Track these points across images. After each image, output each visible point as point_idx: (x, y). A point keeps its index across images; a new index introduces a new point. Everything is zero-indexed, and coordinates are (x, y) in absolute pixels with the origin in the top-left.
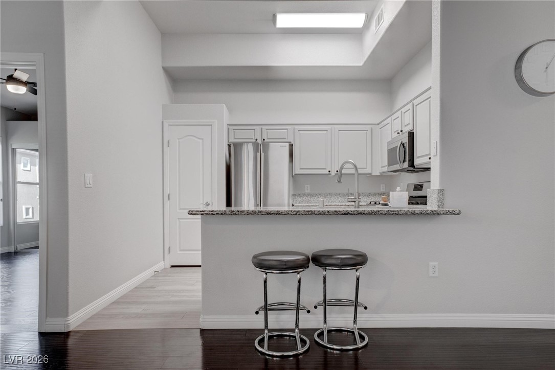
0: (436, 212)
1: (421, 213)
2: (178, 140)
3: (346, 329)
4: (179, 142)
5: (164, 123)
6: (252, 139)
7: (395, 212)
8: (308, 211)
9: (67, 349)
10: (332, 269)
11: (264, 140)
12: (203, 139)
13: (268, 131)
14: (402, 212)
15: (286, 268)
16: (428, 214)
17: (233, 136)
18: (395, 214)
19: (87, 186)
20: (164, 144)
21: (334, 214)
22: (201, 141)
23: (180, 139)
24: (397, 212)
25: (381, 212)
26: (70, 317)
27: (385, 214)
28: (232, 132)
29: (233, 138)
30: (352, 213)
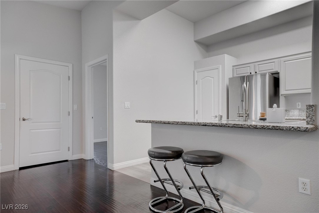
0: (278, 128)
1: (263, 128)
2: (201, 80)
3: (213, 210)
4: (202, 81)
5: (195, 71)
6: (248, 73)
7: (239, 126)
8: (183, 122)
9: (113, 177)
10: (190, 165)
11: (256, 72)
12: (214, 78)
13: (259, 66)
14: (245, 126)
15: (154, 157)
16: (270, 129)
17: (236, 73)
18: (240, 127)
19: (126, 108)
20: (195, 83)
21: (197, 125)
22: (212, 79)
23: (202, 79)
24: (240, 126)
25: (228, 125)
26: (114, 164)
27: (232, 127)
28: (235, 70)
29: (236, 74)
30: (208, 125)
